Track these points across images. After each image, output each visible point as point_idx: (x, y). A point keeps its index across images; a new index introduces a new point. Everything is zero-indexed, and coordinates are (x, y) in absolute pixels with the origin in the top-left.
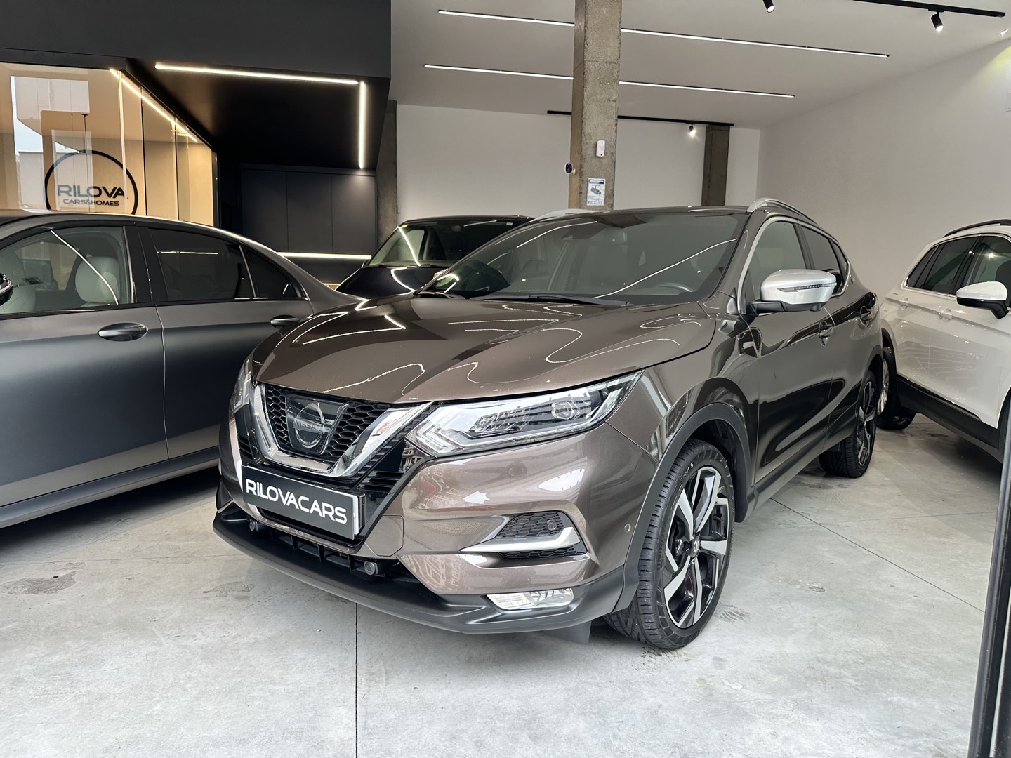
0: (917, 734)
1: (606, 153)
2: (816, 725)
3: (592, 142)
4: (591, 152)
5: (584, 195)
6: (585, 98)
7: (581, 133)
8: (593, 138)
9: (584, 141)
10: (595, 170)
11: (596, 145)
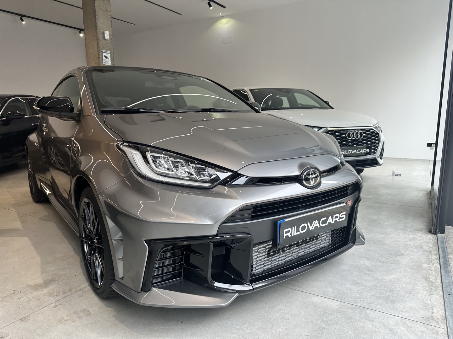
1: (109, 38)
3: (102, 31)
4: (101, 36)
5: (101, 59)
6: (96, 7)
7: (96, 25)
8: (102, 29)
9: (98, 30)
10: (105, 46)
11: (104, 33)
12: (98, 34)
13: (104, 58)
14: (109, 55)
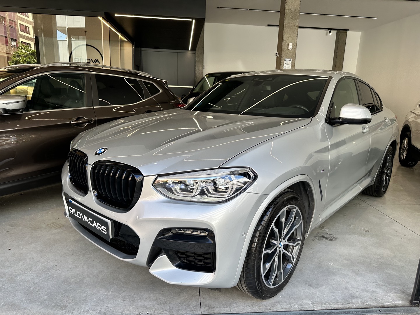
0: (396, 284)
1: (292, 48)
2: (359, 279)
3: (287, 44)
4: (286, 48)
5: (282, 66)
6: (285, 25)
7: (282, 40)
8: (287, 42)
9: (283, 43)
10: (287, 55)
11: (288, 45)
12: (283, 46)
13: (285, 65)
14: (290, 63)
